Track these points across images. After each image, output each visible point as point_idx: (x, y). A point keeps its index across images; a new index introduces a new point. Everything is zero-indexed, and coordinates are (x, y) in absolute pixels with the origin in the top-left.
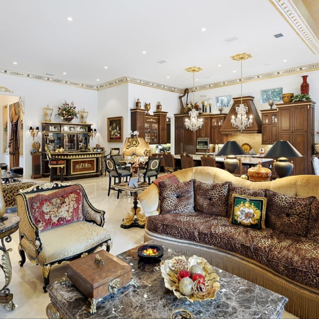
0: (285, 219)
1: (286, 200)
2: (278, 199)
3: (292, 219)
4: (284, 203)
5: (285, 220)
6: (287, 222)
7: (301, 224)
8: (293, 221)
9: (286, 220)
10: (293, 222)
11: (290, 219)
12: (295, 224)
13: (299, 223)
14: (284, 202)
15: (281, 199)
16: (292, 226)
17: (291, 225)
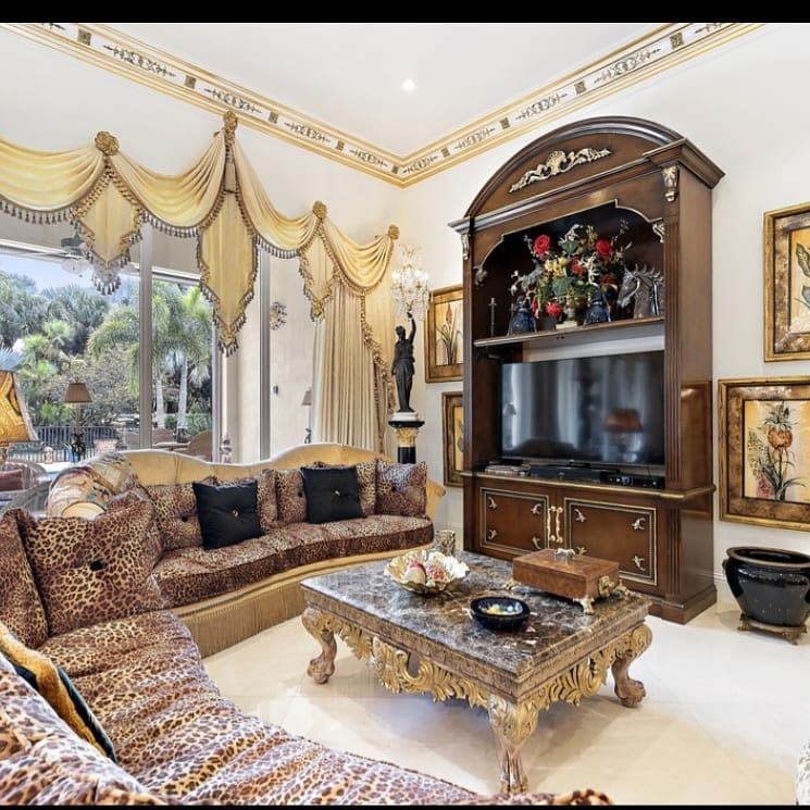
0: (67, 605)
1: (61, 543)
2: (36, 551)
3: (87, 597)
4: (55, 558)
5: (66, 610)
6: (75, 611)
7: (114, 598)
8: (92, 600)
9: (71, 608)
10: (92, 603)
11: (83, 599)
12: (98, 604)
13: (109, 598)
14: (55, 553)
15: (43, 546)
16: (92, 617)
17: (89, 615)
